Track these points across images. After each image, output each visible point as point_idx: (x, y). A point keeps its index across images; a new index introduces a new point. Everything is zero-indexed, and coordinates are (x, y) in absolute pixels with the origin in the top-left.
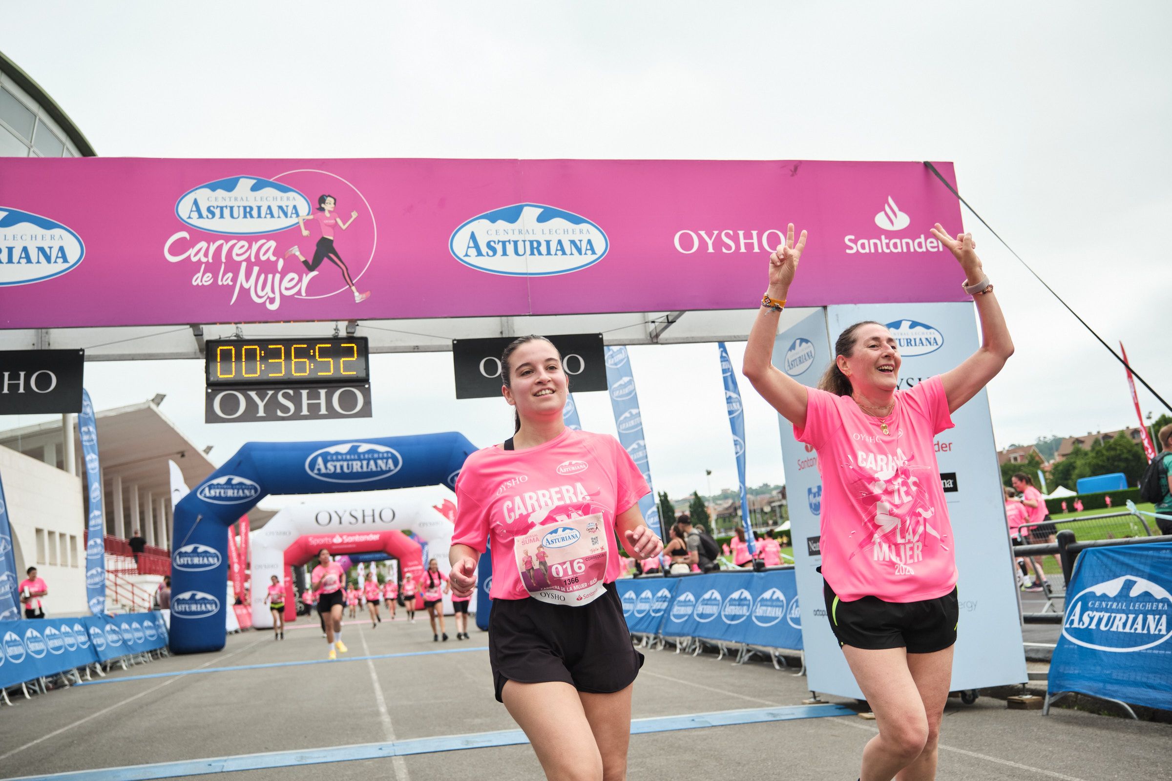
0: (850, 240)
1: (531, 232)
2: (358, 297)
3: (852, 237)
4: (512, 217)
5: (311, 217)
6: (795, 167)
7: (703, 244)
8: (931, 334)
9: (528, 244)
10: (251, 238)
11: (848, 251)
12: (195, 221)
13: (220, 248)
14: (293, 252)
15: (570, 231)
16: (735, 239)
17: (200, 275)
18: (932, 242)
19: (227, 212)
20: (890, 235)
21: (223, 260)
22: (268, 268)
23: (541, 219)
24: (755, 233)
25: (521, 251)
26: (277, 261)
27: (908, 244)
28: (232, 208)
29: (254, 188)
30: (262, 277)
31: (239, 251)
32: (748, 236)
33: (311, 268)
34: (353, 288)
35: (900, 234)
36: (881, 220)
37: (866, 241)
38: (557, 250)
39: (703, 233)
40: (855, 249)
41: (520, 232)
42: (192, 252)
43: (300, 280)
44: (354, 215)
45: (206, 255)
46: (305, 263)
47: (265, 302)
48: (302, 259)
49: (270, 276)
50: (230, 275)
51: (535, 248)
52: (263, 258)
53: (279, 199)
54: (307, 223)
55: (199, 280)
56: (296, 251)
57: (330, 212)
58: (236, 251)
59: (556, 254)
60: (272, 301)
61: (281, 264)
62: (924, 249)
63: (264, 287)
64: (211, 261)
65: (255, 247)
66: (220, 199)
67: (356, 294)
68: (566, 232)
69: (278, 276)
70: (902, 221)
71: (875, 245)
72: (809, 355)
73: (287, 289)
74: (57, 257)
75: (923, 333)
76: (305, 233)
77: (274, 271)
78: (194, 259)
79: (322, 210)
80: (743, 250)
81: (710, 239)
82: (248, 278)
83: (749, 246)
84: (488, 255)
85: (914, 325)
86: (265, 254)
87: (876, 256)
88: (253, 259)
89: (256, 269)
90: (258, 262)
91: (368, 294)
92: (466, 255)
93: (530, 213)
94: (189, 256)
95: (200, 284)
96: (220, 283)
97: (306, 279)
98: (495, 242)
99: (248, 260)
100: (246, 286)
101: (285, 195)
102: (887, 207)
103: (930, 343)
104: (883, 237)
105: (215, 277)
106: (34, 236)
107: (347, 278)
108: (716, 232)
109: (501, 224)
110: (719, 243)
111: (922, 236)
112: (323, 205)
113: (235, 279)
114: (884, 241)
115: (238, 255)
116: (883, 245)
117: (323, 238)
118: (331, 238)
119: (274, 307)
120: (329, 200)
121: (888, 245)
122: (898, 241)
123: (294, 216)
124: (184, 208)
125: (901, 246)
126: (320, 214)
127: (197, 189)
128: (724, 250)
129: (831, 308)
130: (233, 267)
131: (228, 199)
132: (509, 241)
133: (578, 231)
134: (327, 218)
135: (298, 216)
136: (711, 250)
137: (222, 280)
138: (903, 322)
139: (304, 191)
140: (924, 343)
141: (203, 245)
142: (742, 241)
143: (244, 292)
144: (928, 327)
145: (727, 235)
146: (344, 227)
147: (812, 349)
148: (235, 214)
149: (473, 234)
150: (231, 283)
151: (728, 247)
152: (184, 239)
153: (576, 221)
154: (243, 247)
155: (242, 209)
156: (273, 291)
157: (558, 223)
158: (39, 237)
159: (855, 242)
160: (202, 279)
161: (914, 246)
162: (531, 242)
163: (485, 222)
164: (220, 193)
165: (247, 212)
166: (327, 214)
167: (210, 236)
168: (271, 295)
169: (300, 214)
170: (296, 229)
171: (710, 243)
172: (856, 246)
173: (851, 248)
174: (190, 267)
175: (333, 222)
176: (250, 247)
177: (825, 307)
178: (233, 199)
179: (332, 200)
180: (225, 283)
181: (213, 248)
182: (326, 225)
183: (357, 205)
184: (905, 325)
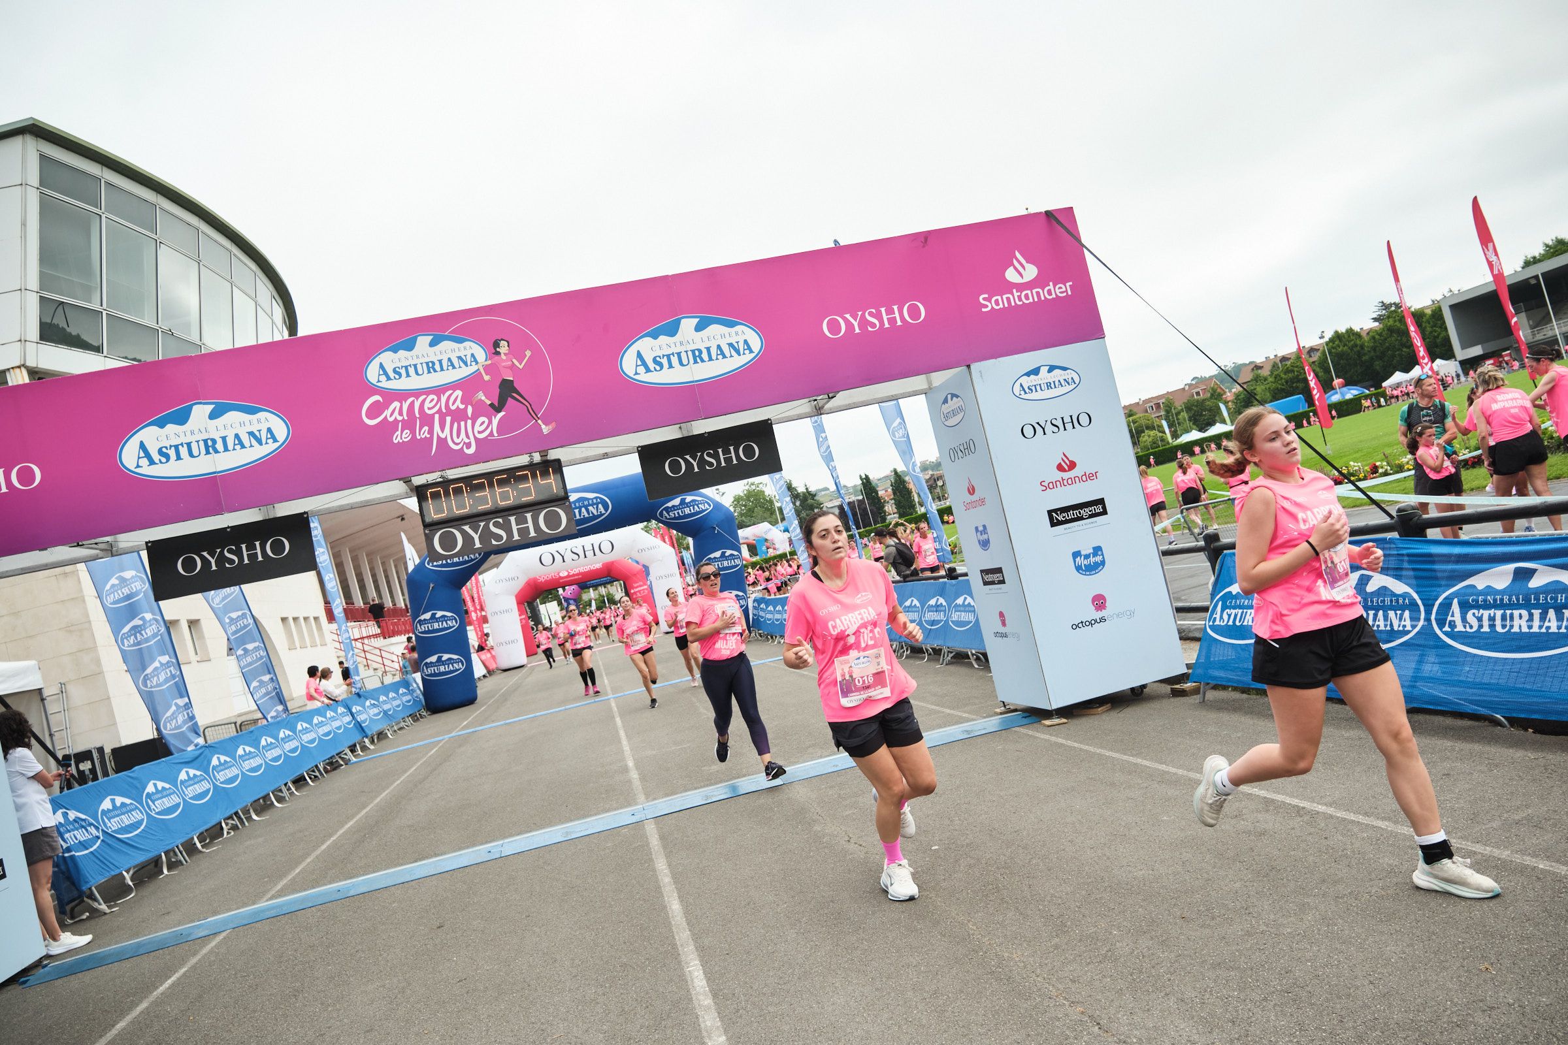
0: (984, 299)
1: (691, 342)
2: (546, 429)
3: (986, 296)
4: (672, 330)
5: (489, 362)
6: (925, 238)
7: (849, 326)
8: (1068, 375)
9: (690, 354)
10: (438, 391)
11: (984, 310)
12: (385, 384)
13: (412, 404)
14: (479, 398)
15: (727, 335)
16: (878, 316)
17: (399, 433)
18: (1060, 288)
19: (411, 371)
20: (1021, 287)
21: (417, 415)
22: (459, 416)
23: (699, 328)
24: (895, 308)
25: (685, 361)
26: (466, 408)
27: (1038, 293)
28: (415, 366)
29: (433, 344)
30: (456, 425)
31: (430, 403)
32: (890, 311)
33: (498, 410)
34: (539, 422)
35: (1030, 285)
36: (1011, 275)
37: (999, 298)
38: (717, 355)
39: (848, 316)
40: (989, 306)
41: (681, 343)
42: (387, 413)
43: (490, 422)
44: (528, 353)
45: (401, 413)
46: (492, 405)
47: (462, 447)
48: (489, 402)
49: (462, 424)
50: (426, 428)
51: (697, 356)
52: (453, 408)
53: (457, 350)
54: (486, 368)
55: (399, 438)
56: (481, 396)
57: (505, 354)
58: (427, 405)
59: (717, 359)
60: (468, 445)
61: (470, 410)
62: (1054, 296)
63: (458, 436)
64: (406, 418)
65: (444, 399)
66: (403, 359)
67: (543, 426)
68: (723, 336)
69: (469, 422)
70: (1031, 272)
71: (1008, 299)
72: (960, 409)
73: (479, 432)
74: (267, 439)
75: (1061, 375)
76: (487, 378)
77: (466, 418)
78: (391, 419)
79: (498, 353)
80: (887, 325)
81: (856, 321)
82: (442, 429)
83: (892, 321)
84: (656, 370)
85: (1052, 369)
86: (453, 404)
87: (1011, 310)
88: (444, 411)
89: (448, 419)
90: (449, 412)
91: (554, 424)
92: (636, 374)
93: (688, 324)
94: (386, 417)
95: (401, 441)
96: (419, 437)
97: (495, 421)
98: (660, 357)
99: (440, 411)
100: (443, 436)
101: (461, 346)
102: (1015, 262)
103: (1068, 384)
104: (1014, 291)
105: (413, 432)
106: (242, 423)
107: (533, 414)
108: (860, 313)
109: (663, 339)
110: (864, 323)
111: (1051, 283)
112: (498, 349)
113: (431, 432)
114: (1016, 294)
115: (429, 409)
116: (1015, 298)
117: (504, 380)
118: (511, 379)
119: (471, 451)
120: (503, 343)
121: (1020, 299)
122: (1029, 292)
123: (474, 363)
124: (372, 373)
125: (1031, 296)
126: (497, 358)
127: (380, 354)
128: (870, 329)
129: (974, 366)
130: (427, 420)
131: (410, 359)
132: (673, 354)
133: (733, 334)
134: (504, 361)
135: (477, 363)
136: (857, 331)
137: (420, 434)
138: (1042, 368)
139: (479, 340)
140: (1063, 384)
141: (396, 404)
142: (885, 317)
143: (442, 442)
144: (1064, 369)
145: (871, 314)
146: (521, 367)
147: (962, 403)
148: (420, 372)
149: (639, 353)
150: (428, 436)
151: (873, 325)
152: (378, 401)
153: (731, 325)
154: (432, 400)
155: (424, 365)
156: (468, 437)
157: (715, 329)
158: (247, 423)
159: (989, 300)
160: (401, 437)
161: (1044, 295)
162: (693, 351)
163: (648, 340)
164: (402, 353)
165: (431, 367)
166: (502, 354)
167: (401, 396)
168: (467, 441)
169: (479, 361)
170: (477, 376)
171: (856, 324)
172: (990, 304)
173: (986, 306)
174: (389, 427)
175: (510, 363)
176: (439, 400)
177: (968, 366)
178: (415, 358)
179: (506, 343)
180: (423, 437)
181: (405, 406)
182: (505, 367)
183: (530, 344)
184: (1044, 370)
